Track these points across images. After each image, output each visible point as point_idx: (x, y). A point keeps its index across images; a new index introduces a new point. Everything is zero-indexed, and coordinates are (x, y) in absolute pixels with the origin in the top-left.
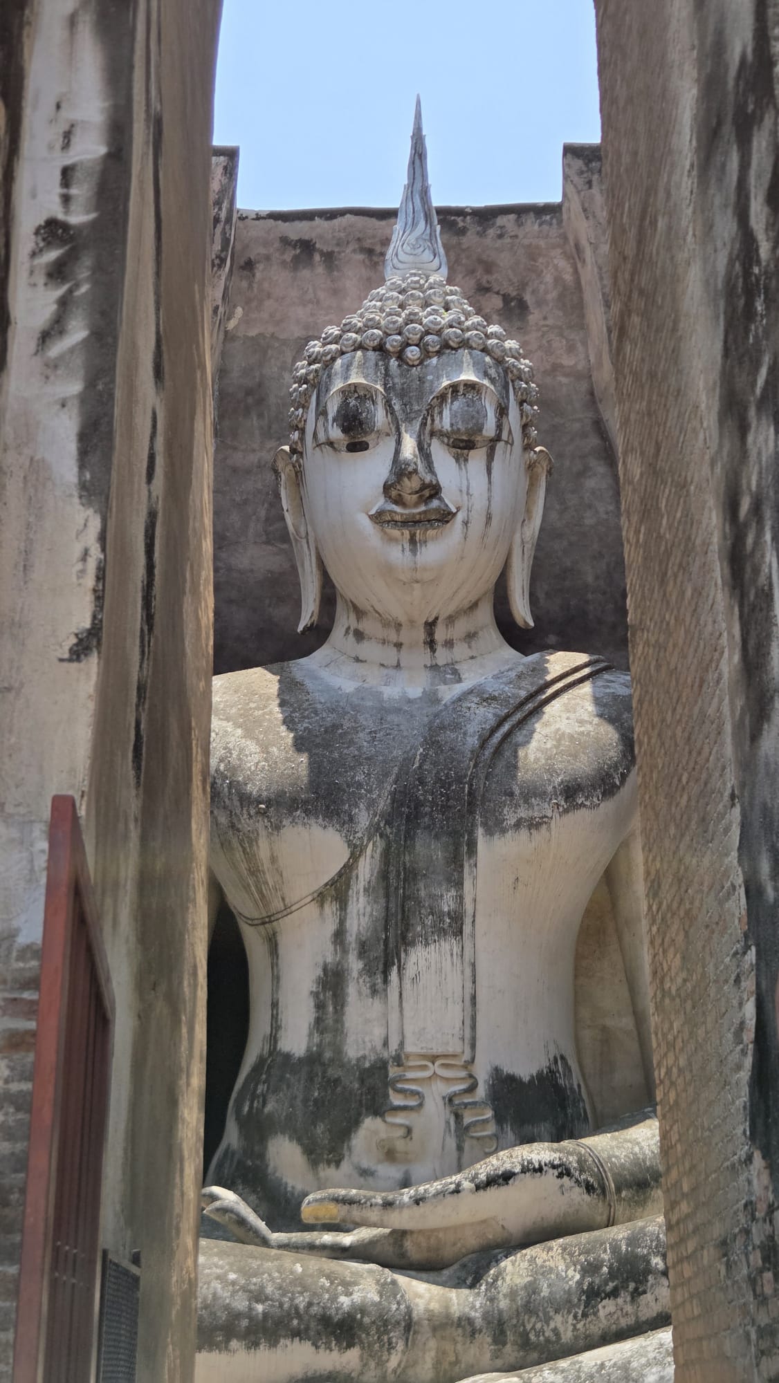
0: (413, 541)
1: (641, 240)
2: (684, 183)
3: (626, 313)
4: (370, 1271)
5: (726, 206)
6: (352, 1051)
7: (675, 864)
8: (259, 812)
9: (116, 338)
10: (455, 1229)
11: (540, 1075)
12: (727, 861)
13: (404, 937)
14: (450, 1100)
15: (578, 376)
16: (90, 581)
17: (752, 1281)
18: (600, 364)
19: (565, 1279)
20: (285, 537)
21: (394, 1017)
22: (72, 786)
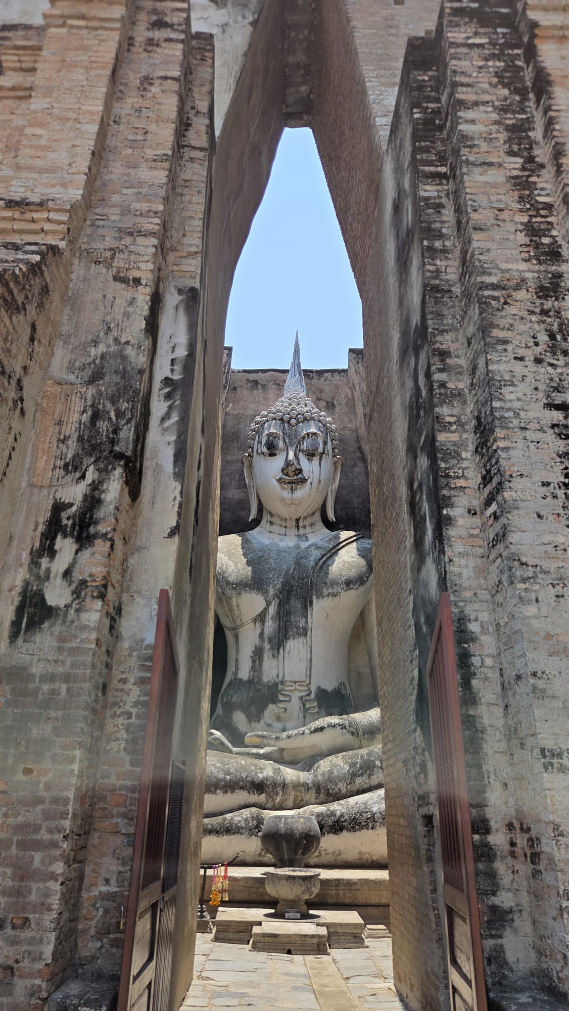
0: (292, 489)
1: (378, 386)
2: (395, 367)
3: (372, 411)
4: (270, 764)
5: (410, 376)
6: (265, 679)
7: (388, 615)
8: (233, 588)
9: (188, 421)
10: (302, 748)
11: (335, 689)
12: (408, 615)
13: (285, 636)
14: (301, 698)
15: (353, 431)
16: (176, 509)
17: (416, 777)
18: (361, 427)
19: (344, 769)
20: (245, 486)
21: (281, 666)
22: (167, 585)
